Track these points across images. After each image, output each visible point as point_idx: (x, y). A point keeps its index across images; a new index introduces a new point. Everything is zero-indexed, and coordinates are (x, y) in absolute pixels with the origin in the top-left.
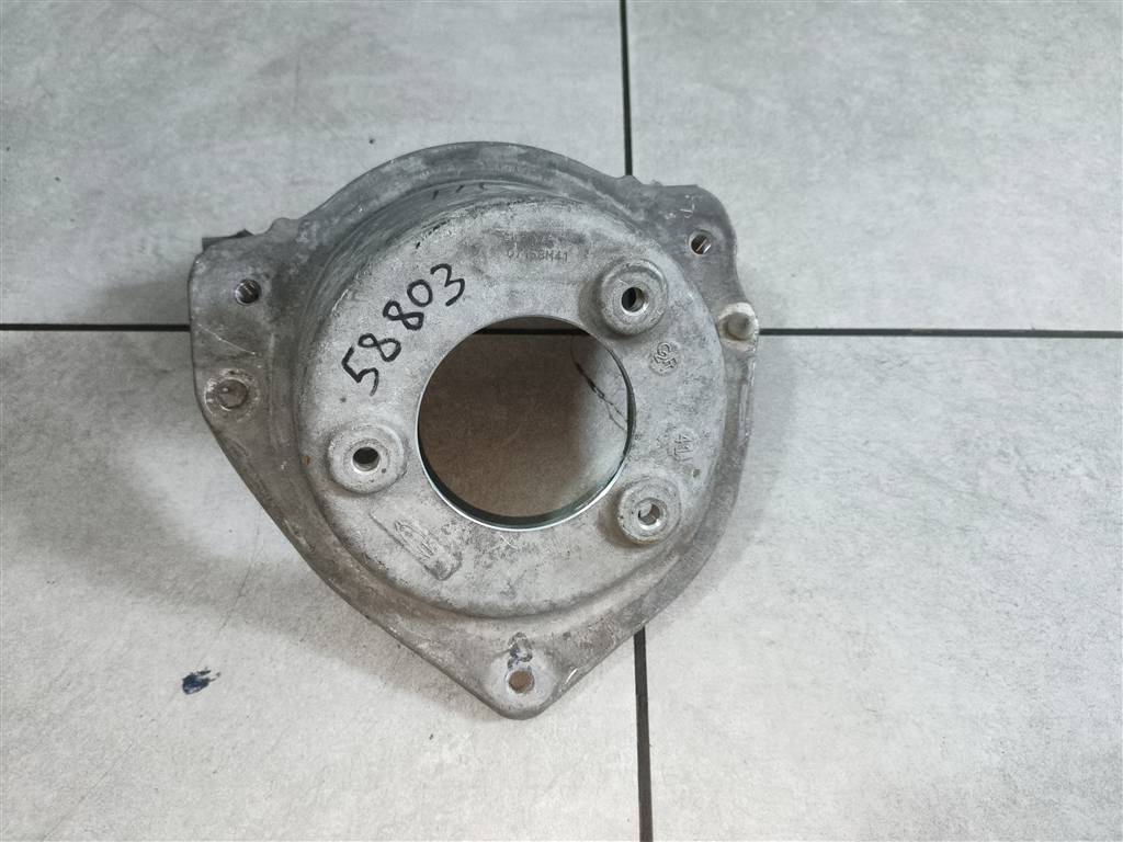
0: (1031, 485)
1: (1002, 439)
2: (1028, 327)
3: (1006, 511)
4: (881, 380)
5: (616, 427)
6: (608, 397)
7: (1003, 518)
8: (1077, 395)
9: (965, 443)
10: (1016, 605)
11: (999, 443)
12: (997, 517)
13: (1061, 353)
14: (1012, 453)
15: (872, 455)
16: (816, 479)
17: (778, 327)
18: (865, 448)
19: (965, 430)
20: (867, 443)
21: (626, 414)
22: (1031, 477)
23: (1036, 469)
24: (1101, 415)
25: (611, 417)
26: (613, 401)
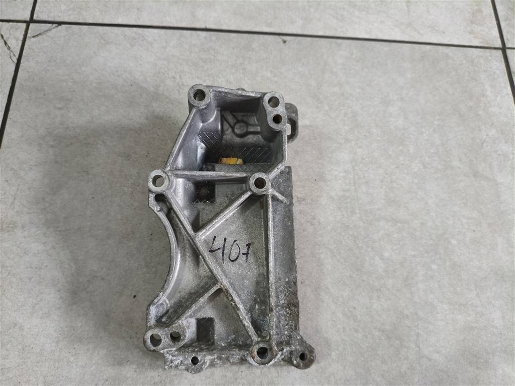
0: (181, 90)
1: (175, 72)
2: (203, 26)
3: (167, 100)
4: (132, 46)
5: (12, 62)
6: (12, 49)
7: (165, 103)
8: (214, 56)
9: (159, 73)
10: (158, 136)
11: (174, 73)
12: (162, 102)
13: (214, 38)
14: (178, 77)
15: (118, 76)
16: (91, 84)
17: (95, 22)
18: (116, 74)
19: (161, 68)
20: (117, 71)
21: (17, 56)
22: (182, 87)
23: (185, 84)
24: (221, 64)
25: (10, 57)
26: (13, 51)
